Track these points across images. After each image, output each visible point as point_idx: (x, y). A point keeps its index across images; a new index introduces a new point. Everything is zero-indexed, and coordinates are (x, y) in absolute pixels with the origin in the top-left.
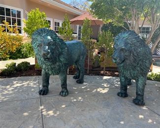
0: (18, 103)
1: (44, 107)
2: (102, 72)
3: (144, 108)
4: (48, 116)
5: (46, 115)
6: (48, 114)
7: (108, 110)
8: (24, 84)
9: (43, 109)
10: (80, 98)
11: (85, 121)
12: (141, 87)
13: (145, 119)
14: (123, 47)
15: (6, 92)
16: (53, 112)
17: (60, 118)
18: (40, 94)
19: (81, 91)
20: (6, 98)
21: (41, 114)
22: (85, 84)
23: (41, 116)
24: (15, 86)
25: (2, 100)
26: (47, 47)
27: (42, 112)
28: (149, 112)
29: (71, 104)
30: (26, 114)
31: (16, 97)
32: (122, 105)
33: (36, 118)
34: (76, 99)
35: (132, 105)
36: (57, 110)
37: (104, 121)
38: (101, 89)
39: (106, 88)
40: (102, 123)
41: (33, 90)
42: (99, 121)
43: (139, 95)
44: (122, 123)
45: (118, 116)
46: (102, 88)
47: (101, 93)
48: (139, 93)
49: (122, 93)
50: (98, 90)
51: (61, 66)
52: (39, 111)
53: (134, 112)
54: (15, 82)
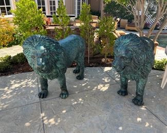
0: (19, 110)
1: (45, 114)
2: (103, 60)
3: (143, 108)
4: (49, 126)
5: (47, 125)
6: (49, 123)
7: (108, 113)
8: (22, 83)
9: (44, 117)
10: (80, 100)
11: (86, 129)
12: (141, 88)
13: (143, 123)
14: (124, 55)
15: (5, 96)
16: (54, 121)
17: (61, 127)
18: (40, 97)
19: (81, 90)
20: (5, 104)
21: (42, 124)
22: (85, 79)
23: (42, 126)
24: (13, 87)
25: (2, 108)
26: (41, 59)
27: (43, 121)
28: (147, 113)
29: (71, 108)
30: (27, 124)
31: (16, 103)
32: (121, 106)
33: (38, 128)
34: (76, 101)
35: (131, 106)
36: (58, 117)
37: (103, 127)
38: (102, 86)
39: (107, 83)
40: (102, 130)
41: (32, 92)
42: (99, 128)
43: (139, 95)
44: (121, 128)
45: (117, 120)
46: (102, 84)
47: (102, 91)
48: (139, 93)
49: (122, 92)
50: (99, 87)
51: (58, 72)
52: (40, 119)
53: (133, 114)
54: (12, 82)
